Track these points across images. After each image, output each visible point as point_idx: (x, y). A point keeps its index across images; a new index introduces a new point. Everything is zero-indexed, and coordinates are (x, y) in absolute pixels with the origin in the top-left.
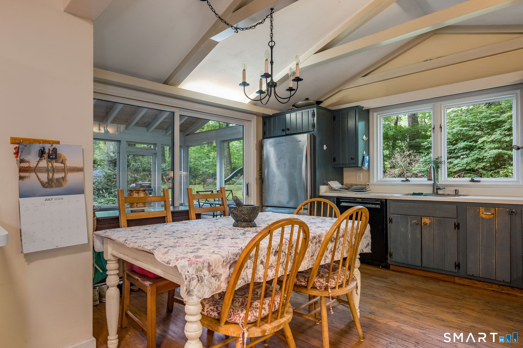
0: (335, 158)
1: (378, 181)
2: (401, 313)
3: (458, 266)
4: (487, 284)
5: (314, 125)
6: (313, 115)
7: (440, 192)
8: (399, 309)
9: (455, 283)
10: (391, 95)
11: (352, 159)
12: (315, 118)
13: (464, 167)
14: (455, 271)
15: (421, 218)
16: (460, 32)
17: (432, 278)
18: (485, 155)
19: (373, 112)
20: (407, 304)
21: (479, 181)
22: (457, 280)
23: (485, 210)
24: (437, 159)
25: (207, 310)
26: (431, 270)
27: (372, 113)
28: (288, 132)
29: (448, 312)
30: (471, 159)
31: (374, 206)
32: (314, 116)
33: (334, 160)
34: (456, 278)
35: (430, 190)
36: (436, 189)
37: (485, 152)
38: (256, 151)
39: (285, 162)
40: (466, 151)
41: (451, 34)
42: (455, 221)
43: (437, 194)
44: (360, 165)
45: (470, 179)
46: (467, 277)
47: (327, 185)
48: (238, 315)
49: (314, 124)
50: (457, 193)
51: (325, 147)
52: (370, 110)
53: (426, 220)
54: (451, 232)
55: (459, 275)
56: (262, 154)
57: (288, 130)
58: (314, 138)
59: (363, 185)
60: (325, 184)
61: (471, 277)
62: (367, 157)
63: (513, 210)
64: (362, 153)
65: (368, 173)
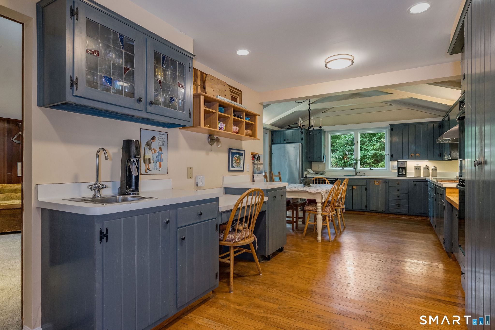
1: (329, 169)
3: (366, 207)
4: (377, 213)
5: (302, 139)
6: (302, 133)
7: (358, 174)
9: (365, 215)
11: (319, 157)
12: (303, 135)
14: (365, 209)
15: (352, 186)
17: (356, 214)
18: (368, 154)
19: (327, 132)
21: (372, 169)
23: (376, 181)
26: (356, 210)
33: (309, 157)
34: (366, 213)
35: (354, 173)
36: (356, 173)
37: (368, 152)
42: (366, 187)
43: (356, 175)
44: (322, 161)
45: (369, 168)
46: (370, 211)
50: (364, 175)
51: (306, 151)
53: (354, 187)
54: (364, 192)
55: (367, 211)
56: (272, 153)
57: (288, 140)
58: (302, 146)
59: (323, 171)
60: (306, 171)
61: (371, 211)
62: (325, 156)
63: (386, 181)
64: (323, 154)
65: (324, 165)
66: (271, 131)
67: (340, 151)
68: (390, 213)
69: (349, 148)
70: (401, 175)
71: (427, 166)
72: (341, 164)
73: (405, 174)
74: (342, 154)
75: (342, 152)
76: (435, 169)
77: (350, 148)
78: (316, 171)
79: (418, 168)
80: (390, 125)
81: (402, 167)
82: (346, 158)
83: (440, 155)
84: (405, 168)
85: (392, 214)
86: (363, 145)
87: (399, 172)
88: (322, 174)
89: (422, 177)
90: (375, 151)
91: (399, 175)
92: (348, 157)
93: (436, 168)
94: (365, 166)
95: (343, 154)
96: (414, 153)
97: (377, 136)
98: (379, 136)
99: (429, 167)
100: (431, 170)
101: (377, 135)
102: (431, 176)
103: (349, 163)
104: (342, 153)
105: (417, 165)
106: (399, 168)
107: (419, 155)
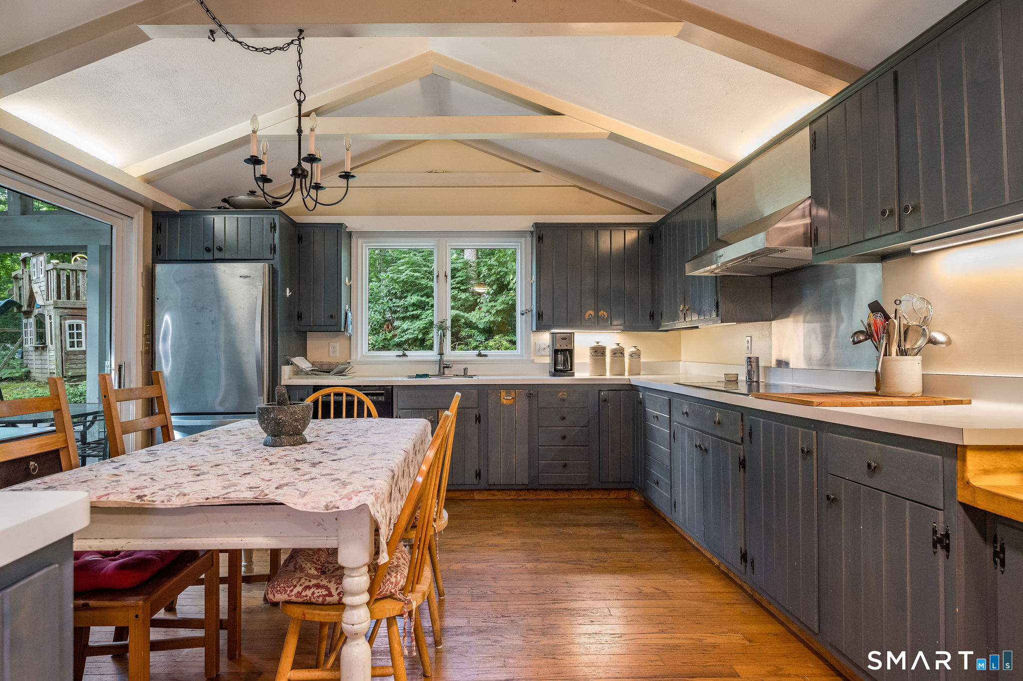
0: (301, 314)
1: (362, 356)
2: (453, 551)
3: (478, 475)
4: (506, 492)
5: (275, 248)
6: (273, 227)
7: (447, 373)
8: (447, 547)
9: (474, 500)
10: (386, 215)
11: (332, 316)
12: (277, 235)
13: (416, 335)
14: (476, 482)
15: (438, 411)
16: (486, 149)
19: (358, 237)
20: (450, 538)
21: (486, 356)
22: (477, 496)
23: (506, 393)
24: (441, 322)
25: (338, 591)
27: (355, 239)
28: (218, 255)
29: (494, 535)
30: (425, 322)
31: (375, 398)
32: (275, 230)
33: (300, 316)
34: (475, 493)
35: (434, 369)
36: (443, 367)
38: (142, 288)
39: (215, 317)
40: (417, 310)
41: (480, 150)
42: (476, 411)
43: (443, 375)
44: (343, 330)
45: (476, 352)
46: (487, 488)
47: (292, 364)
48: (389, 582)
49: (275, 246)
50: (465, 373)
51: (288, 293)
52: (353, 233)
54: (472, 428)
55: (478, 488)
56: (156, 297)
57: (220, 249)
58: (273, 272)
59: (342, 364)
60: (288, 363)
61: (492, 487)
62: (349, 314)
63: (532, 392)
64: (345, 307)
65: (347, 342)
66: (154, 213)
67: (376, 311)
68: (542, 487)
69: (395, 304)
70: (560, 371)
71: (618, 344)
72: (377, 344)
73: (571, 369)
74: (381, 317)
75: (380, 313)
76: (636, 355)
77: (399, 304)
78: (322, 364)
79: (598, 352)
80: (537, 225)
81: (565, 348)
82: (390, 327)
83: (652, 316)
84: (571, 352)
85: (546, 490)
86: (428, 297)
87: (556, 363)
88: (341, 373)
89: (608, 375)
90: (458, 312)
91: (556, 372)
92: (394, 325)
93: (639, 352)
94: (459, 345)
95: (383, 317)
96: (594, 310)
97: (459, 276)
98: (462, 277)
99: (623, 349)
100: (628, 356)
101: (457, 275)
102: (626, 373)
103: (396, 340)
104: (380, 315)
105: (598, 343)
106: (556, 352)
107: (605, 313)
